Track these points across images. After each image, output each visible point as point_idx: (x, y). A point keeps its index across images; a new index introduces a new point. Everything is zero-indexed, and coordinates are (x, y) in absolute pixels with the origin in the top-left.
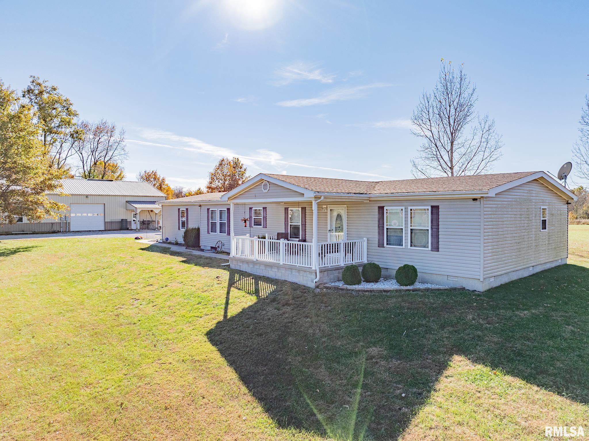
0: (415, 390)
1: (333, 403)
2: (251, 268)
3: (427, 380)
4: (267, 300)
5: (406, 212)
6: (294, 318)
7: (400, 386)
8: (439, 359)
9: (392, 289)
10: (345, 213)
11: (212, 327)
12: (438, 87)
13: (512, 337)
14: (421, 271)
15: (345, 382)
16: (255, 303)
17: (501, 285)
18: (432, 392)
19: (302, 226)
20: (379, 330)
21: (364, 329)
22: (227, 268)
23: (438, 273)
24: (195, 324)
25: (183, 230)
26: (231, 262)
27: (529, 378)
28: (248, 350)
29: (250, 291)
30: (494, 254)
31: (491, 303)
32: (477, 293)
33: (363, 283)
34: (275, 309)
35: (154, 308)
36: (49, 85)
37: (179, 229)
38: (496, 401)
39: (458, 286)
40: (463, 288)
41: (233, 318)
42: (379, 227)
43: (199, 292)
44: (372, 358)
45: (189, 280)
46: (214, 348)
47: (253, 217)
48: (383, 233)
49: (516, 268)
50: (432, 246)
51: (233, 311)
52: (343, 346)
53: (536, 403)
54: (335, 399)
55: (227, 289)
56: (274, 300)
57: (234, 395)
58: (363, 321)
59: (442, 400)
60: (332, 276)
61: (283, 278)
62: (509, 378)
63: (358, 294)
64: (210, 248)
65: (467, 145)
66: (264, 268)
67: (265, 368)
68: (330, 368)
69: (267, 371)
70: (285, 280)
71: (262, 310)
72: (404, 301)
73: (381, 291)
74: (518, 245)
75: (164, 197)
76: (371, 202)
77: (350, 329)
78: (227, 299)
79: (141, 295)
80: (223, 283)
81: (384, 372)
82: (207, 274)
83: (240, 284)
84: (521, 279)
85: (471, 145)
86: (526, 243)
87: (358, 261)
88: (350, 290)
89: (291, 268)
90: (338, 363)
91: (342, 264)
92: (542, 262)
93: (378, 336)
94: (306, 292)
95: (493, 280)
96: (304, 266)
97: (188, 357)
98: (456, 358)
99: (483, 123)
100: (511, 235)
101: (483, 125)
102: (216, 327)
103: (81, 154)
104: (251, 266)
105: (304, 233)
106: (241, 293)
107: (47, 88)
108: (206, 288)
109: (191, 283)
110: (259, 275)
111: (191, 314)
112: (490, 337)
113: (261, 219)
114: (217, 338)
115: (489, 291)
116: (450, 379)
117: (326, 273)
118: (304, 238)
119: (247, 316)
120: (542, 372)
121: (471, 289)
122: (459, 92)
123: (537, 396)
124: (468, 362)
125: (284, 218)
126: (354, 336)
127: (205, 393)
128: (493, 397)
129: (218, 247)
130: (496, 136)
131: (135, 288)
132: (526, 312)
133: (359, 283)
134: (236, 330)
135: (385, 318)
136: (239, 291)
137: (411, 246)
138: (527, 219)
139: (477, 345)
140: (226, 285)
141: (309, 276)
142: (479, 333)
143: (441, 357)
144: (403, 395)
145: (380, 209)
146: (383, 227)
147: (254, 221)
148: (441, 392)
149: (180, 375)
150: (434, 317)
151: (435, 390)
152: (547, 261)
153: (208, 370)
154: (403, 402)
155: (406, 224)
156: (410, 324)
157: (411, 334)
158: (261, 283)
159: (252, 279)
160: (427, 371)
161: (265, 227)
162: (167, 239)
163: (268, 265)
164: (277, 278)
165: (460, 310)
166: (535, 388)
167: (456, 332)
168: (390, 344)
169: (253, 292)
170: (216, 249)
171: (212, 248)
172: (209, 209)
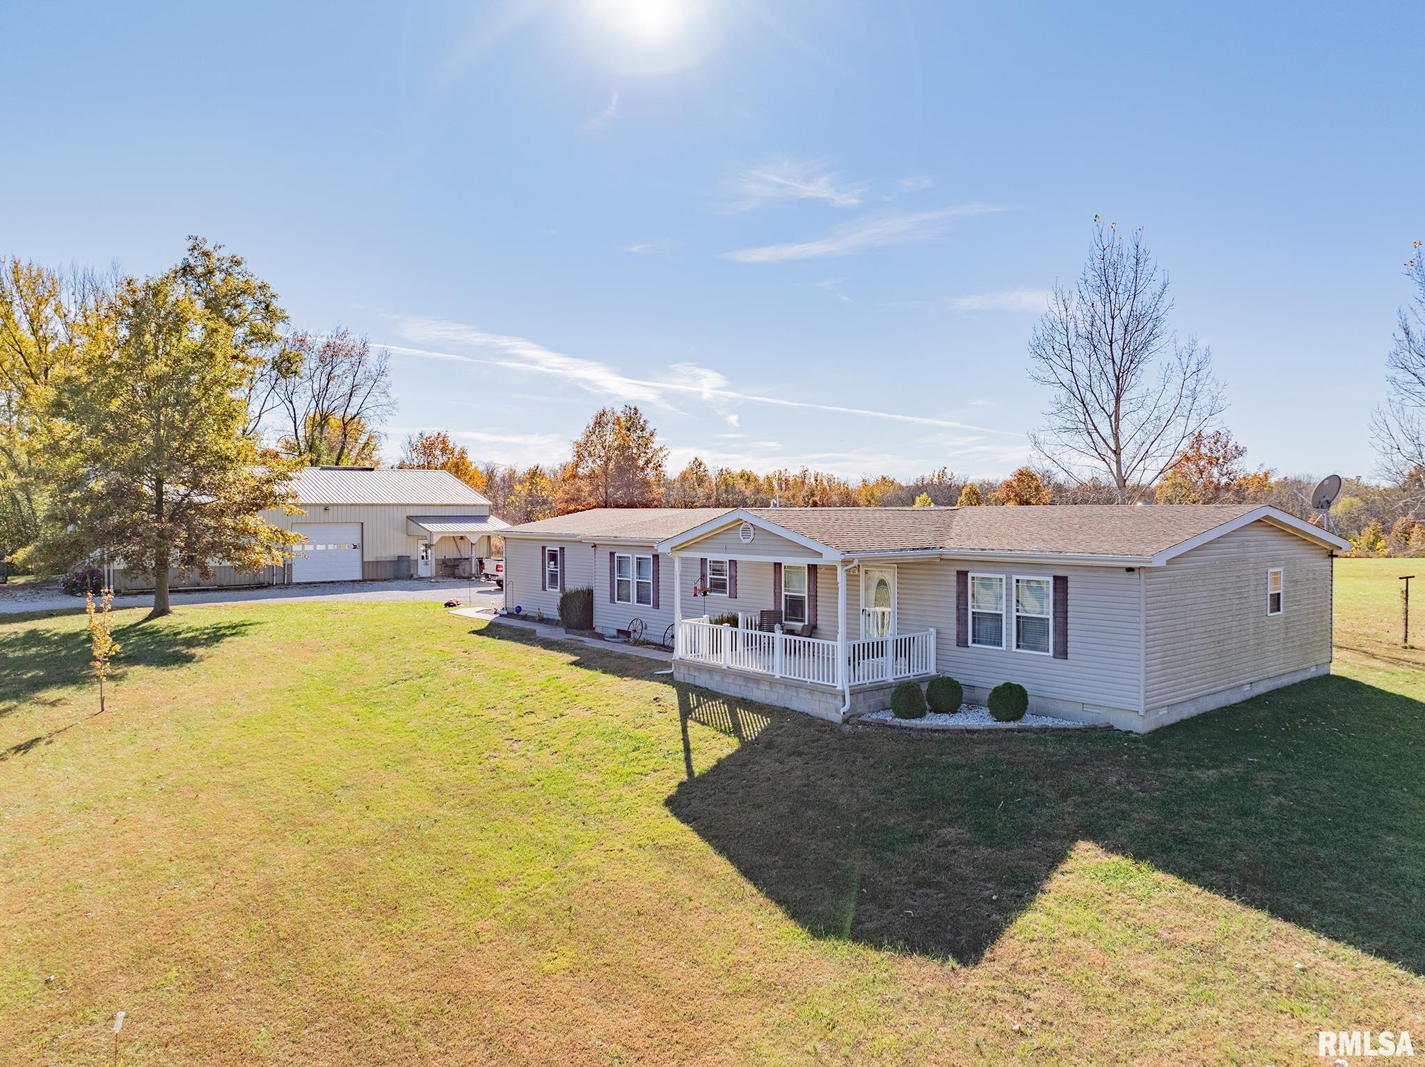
0: (1012, 891)
1: (888, 907)
2: (717, 681)
3: (1031, 877)
4: (758, 744)
5: (1009, 584)
6: (812, 779)
7: (990, 885)
8: (1054, 848)
9: (981, 728)
10: (894, 580)
11: (671, 793)
12: (1087, 277)
13: (1178, 814)
14: (1036, 693)
15: (904, 879)
16: (738, 751)
17: (1182, 720)
18: (1038, 894)
19: (809, 599)
20: (958, 800)
21: (932, 797)
22: (669, 680)
23: (1065, 697)
24: (640, 786)
25: (555, 594)
26: (675, 668)
27: (1189, 876)
28: (743, 830)
29: (723, 727)
30: (1166, 665)
31: (1155, 755)
32: (1133, 735)
33: (929, 714)
34: (776, 761)
35: (554, 757)
36: (225, 253)
37: (544, 588)
38: (1133, 907)
39: (1100, 722)
40: (1109, 727)
41: (704, 777)
42: (958, 609)
43: (630, 728)
44: (946, 844)
45: (603, 703)
46: (684, 827)
47: (709, 577)
48: (967, 621)
49: (1215, 689)
50: (1055, 649)
51: (702, 764)
52: (898, 825)
53: (1191, 910)
54: (891, 903)
55: (679, 723)
56: (770, 746)
57: (736, 896)
58: (931, 785)
59: (1053, 905)
60: (872, 701)
61: (781, 704)
62: (1159, 875)
63: (921, 735)
64: (615, 633)
65: (1150, 402)
66: (743, 683)
67: (777, 858)
68: (881, 859)
69: (780, 862)
70: (785, 708)
71: (753, 764)
72: (1002, 750)
73: (961, 731)
74: (1218, 645)
75: (487, 505)
76: (943, 562)
77: (909, 797)
78: (686, 741)
79: (521, 732)
80: (669, 710)
81: (966, 864)
82: (632, 692)
83: (703, 714)
84: (1223, 708)
85: (1160, 402)
86: (1235, 640)
87: (920, 672)
88: (905, 728)
89: (797, 686)
90: (893, 851)
91: (890, 678)
92: (1270, 675)
93: (956, 810)
94: (826, 731)
95: (1166, 712)
96: (821, 682)
97: (645, 841)
98: (1082, 845)
99: (1185, 355)
100: (1203, 630)
101: (1184, 360)
102: (678, 791)
103: (291, 402)
104: (717, 678)
105: (812, 613)
106: (708, 732)
107: (223, 262)
108: (640, 721)
109: (609, 710)
110: (733, 695)
111: (627, 769)
112: (1141, 813)
113: (725, 580)
114: (685, 811)
115: (1156, 732)
116: (1068, 876)
117: (860, 695)
118: (812, 623)
119: (730, 775)
120: (1212, 868)
121: (1124, 729)
122: (1133, 288)
123: (1195, 901)
124: (1100, 852)
125: (773, 581)
126: (915, 809)
127: (690, 893)
128: (1129, 901)
129: (635, 631)
130: (1213, 384)
131: (503, 718)
132: (1211, 772)
133: (921, 715)
134: (714, 797)
135: (969, 779)
136: (704, 727)
137: (1018, 646)
138: (1238, 596)
139: (1118, 825)
140: (676, 714)
141: (831, 701)
142: (1125, 806)
143: (1057, 844)
144: (994, 897)
145: (960, 576)
146: (967, 609)
147: (711, 583)
148: (1052, 894)
149: (644, 867)
150: (1051, 778)
151: (1043, 892)
152: (1282, 671)
153: (686, 861)
154: (993, 907)
155: (1009, 606)
156: (1011, 790)
157: (1011, 807)
158: (741, 713)
159: (723, 703)
160: (1033, 863)
161: (734, 595)
162: (519, 609)
163: (749, 678)
164: (768, 702)
165: (1098, 767)
166: (1195, 889)
167: (1086, 804)
168: (976, 823)
169: (729, 729)
170: (629, 634)
171: (619, 631)
172: (614, 554)
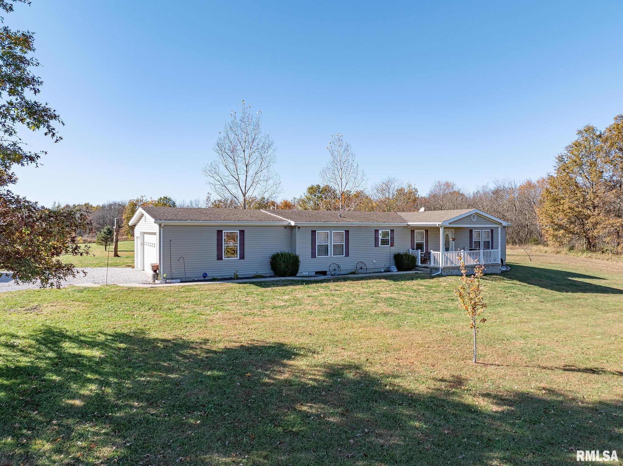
19: (425, 243)
26: (442, 271)
37: (220, 259)
47: (380, 238)
64: (314, 274)
70: (485, 274)
89: (488, 266)
105: (427, 248)
113: (388, 239)
125: (411, 238)
129: (334, 270)
141: (498, 267)
147: (381, 241)
162: (205, 275)
170: (324, 273)
171: (317, 273)
172: (315, 231)
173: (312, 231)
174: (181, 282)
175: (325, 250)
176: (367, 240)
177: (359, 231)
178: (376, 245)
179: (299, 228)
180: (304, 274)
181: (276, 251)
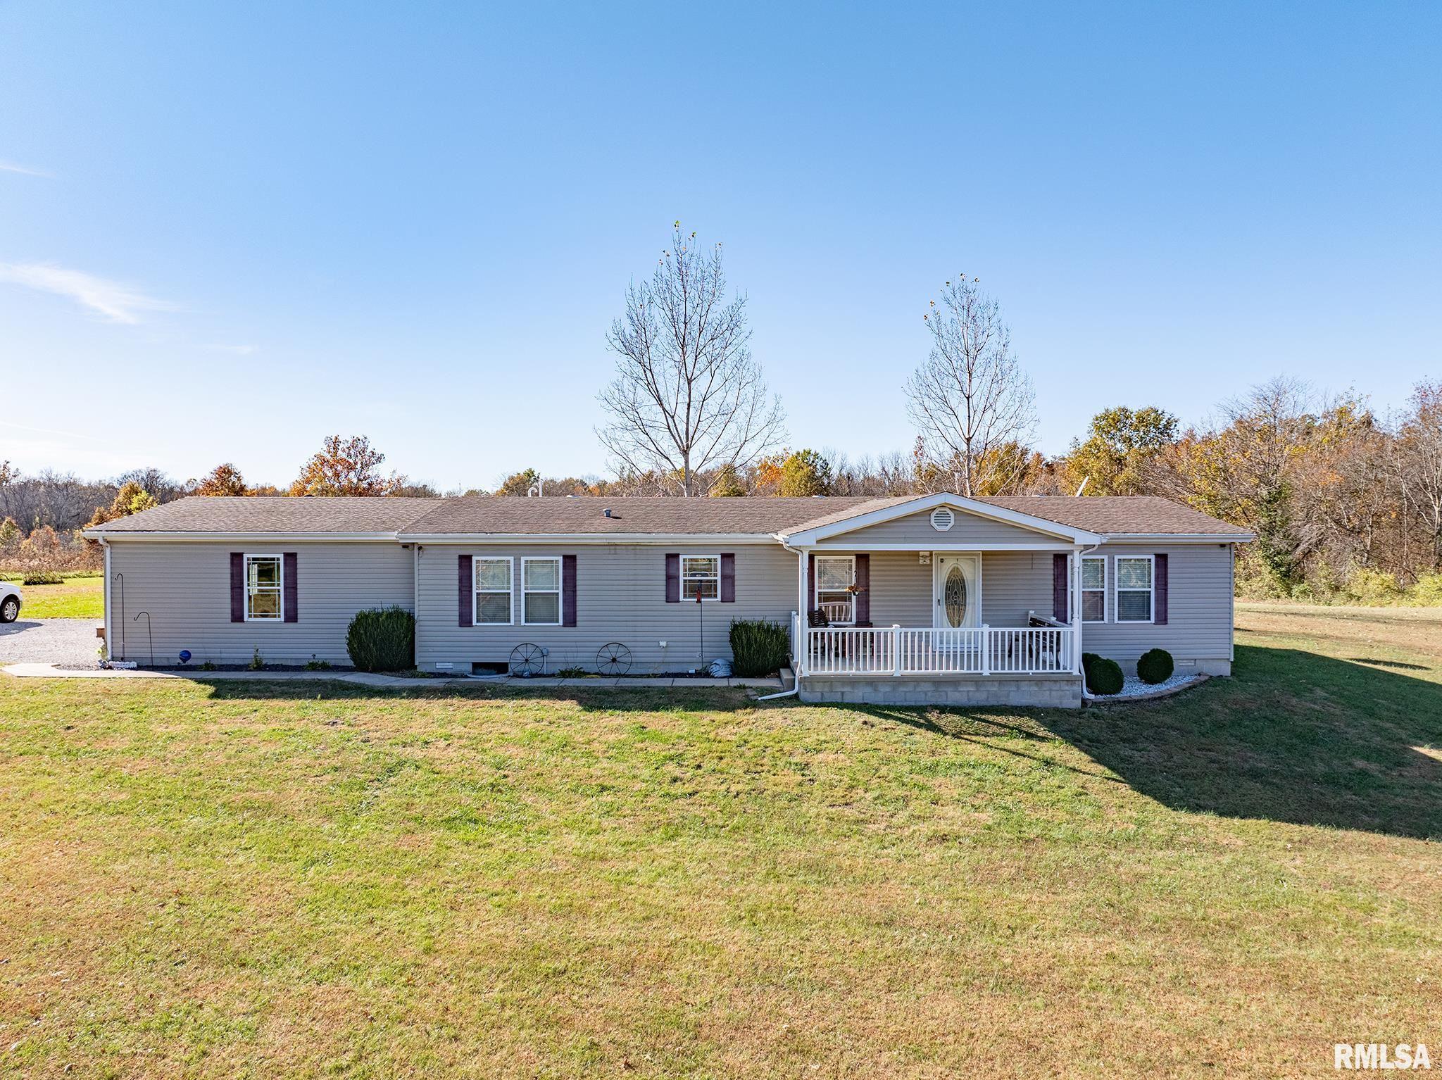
2: (886, 692)
5: (1111, 563)
10: (978, 566)
19: (860, 594)
26: (802, 688)
37: (238, 619)
42: (1056, 590)
48: (1066, 601)
61: (992, 702)
66: (931, 689)
96: (1048, 671)
104: (886, 688)
105: (863, 609)
129: (526, 661)
137: (1119, 619)
145: (1058, 559)
146: (1066, 590)
147: (685, 586)
161: (730, 600)
162: (186, 656)
163: (942, 682)
164: (972, 703)
170: (501, 668)
171: (478, 667)
172: (469, 558)
173: (461, 557)
174: (139, 668)
175: (498, 607)
176: (639, 583)
177: (611, 557)
178: (671, 598)
179: (420, 548)
180: (439, 666)
181: (371, 606)
